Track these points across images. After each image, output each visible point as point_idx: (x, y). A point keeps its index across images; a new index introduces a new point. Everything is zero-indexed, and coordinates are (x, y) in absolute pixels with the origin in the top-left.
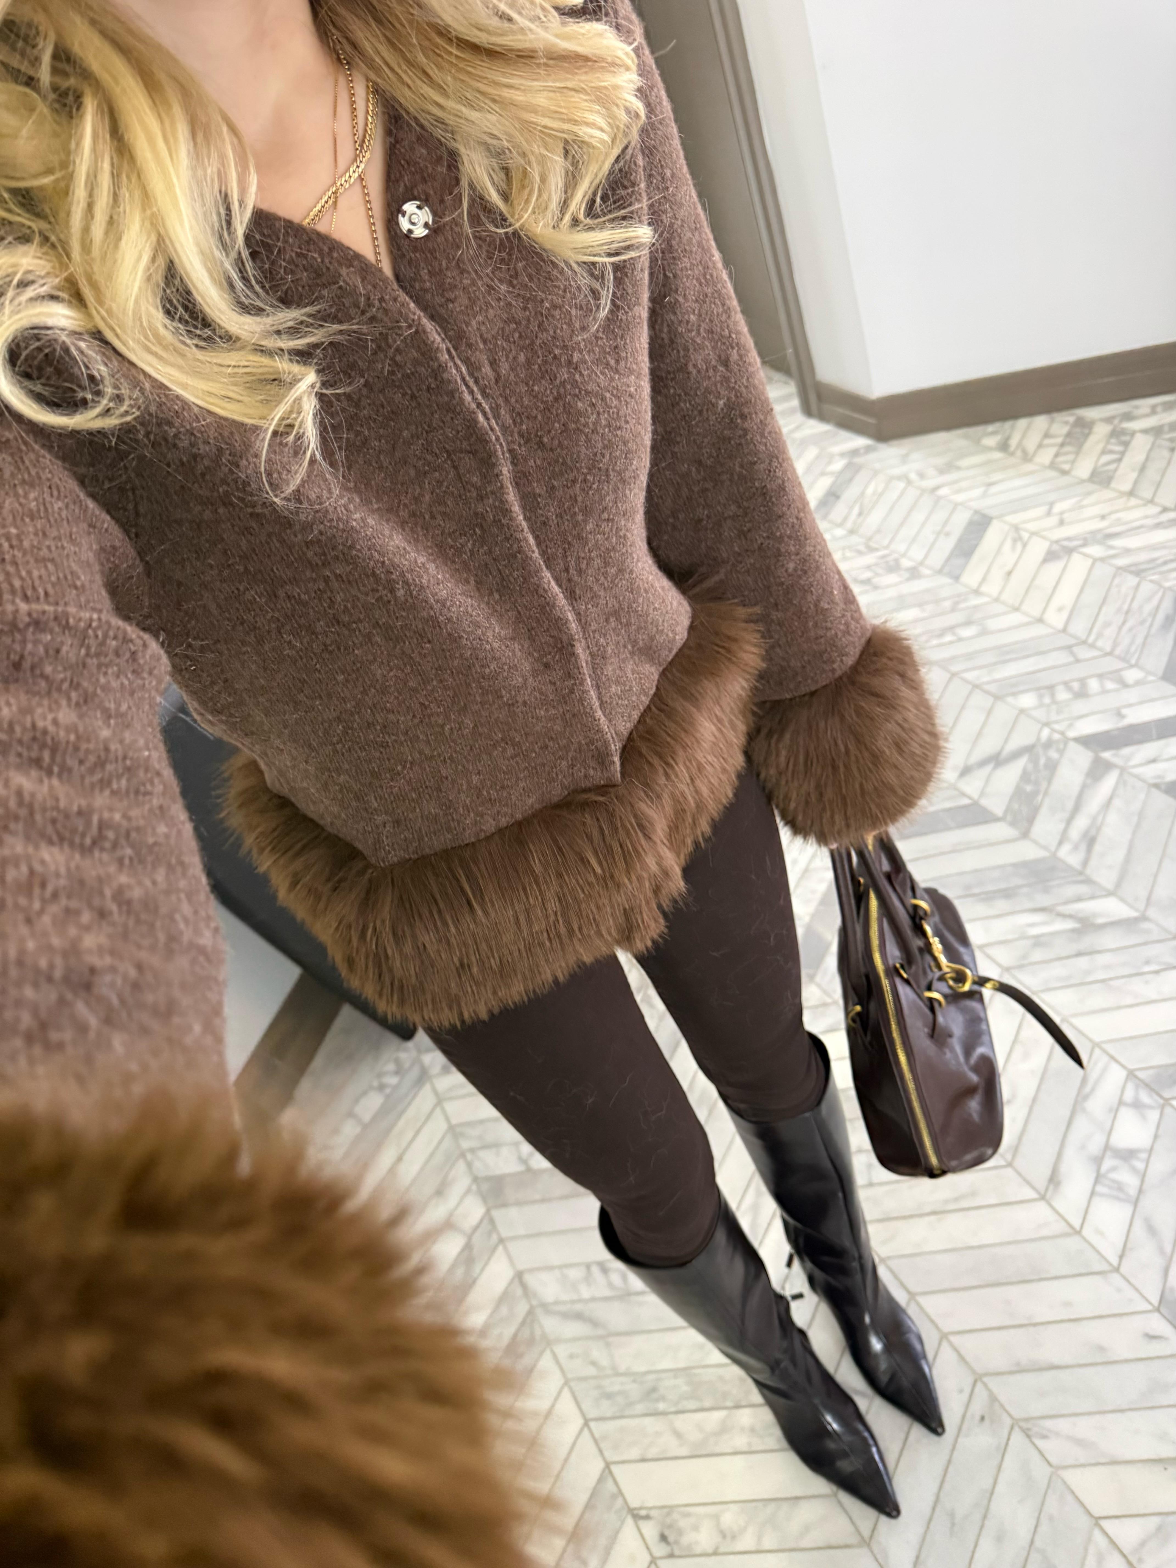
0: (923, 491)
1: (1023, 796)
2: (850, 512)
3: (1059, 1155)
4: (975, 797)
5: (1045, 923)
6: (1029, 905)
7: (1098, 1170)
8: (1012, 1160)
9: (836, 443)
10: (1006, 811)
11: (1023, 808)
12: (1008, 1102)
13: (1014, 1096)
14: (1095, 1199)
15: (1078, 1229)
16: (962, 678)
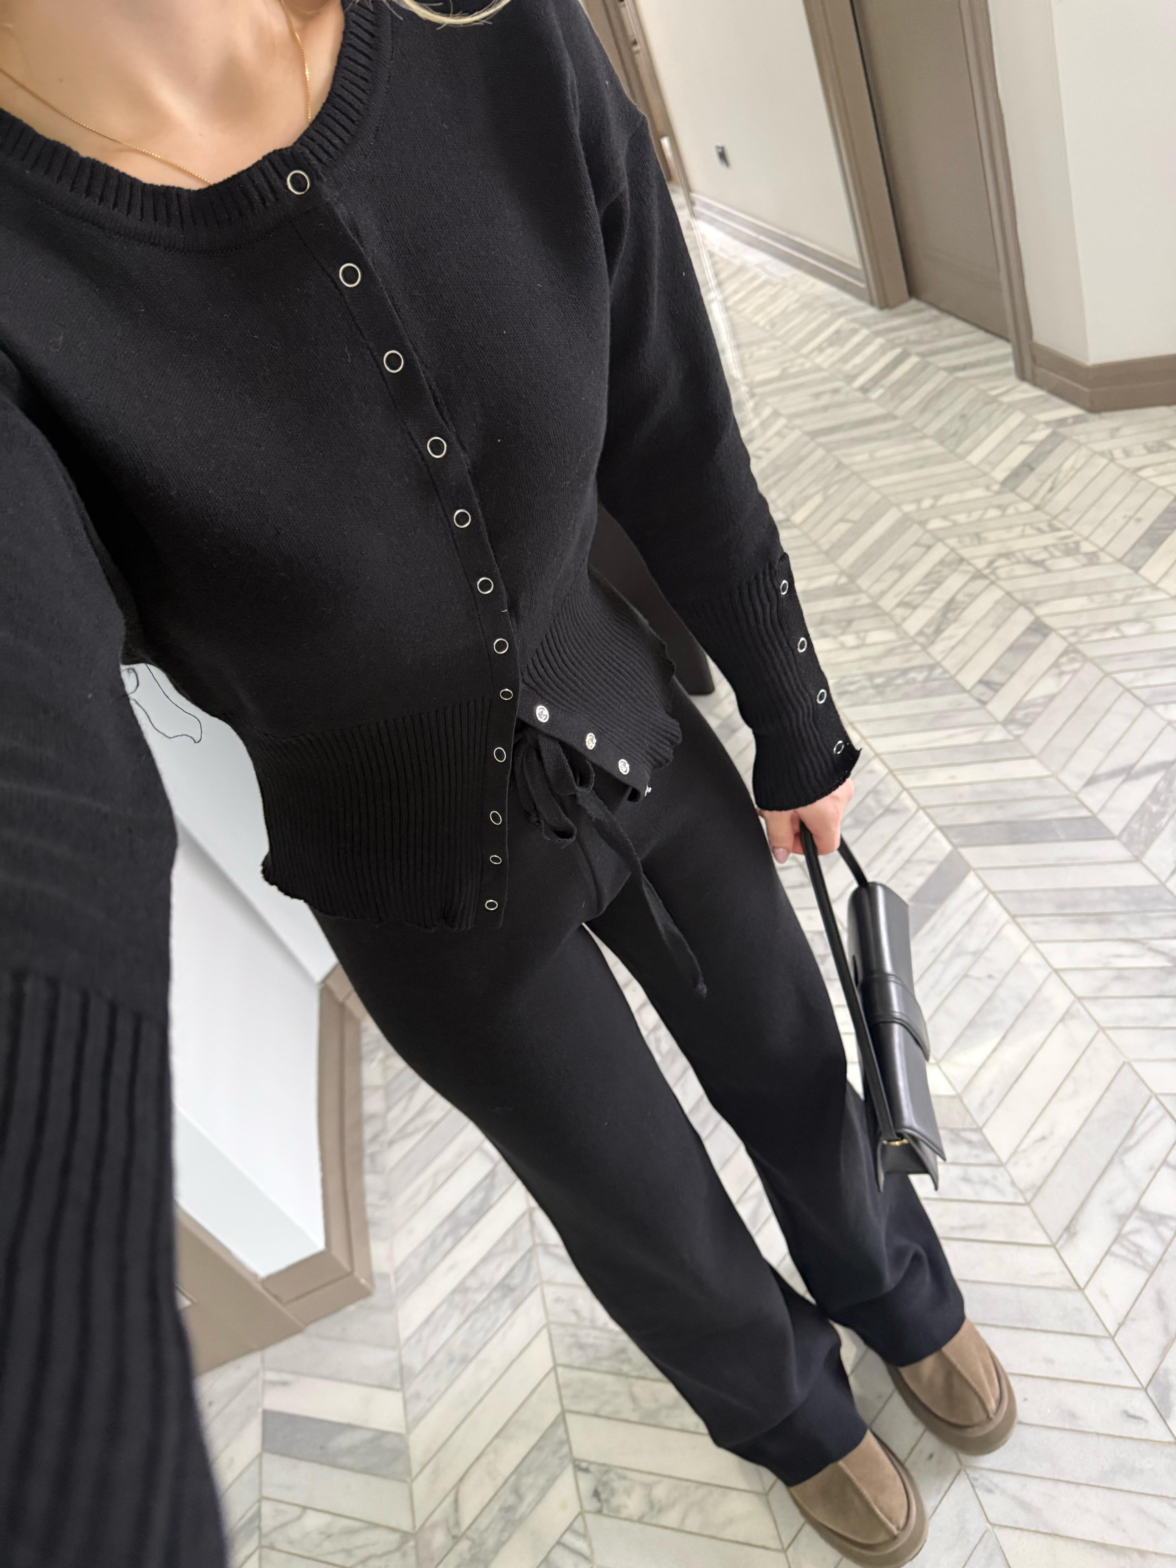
0: (1125, 469)
1: (1147, 816)
2: (1040, 487)
3: (1083, 1205)
4: (1095, 810)
5: (1133, 956)
6: (1122, 934)
7: (1120, 1230)
8: (1032, 1200)
9: (1044, 411)
10: (1124, 830)
11: (1144, 829)
12: (1043, 1138)
13: (1051, 1133)
14: (1109, 1259)
15: (1082, 1286)
16: (1115, 680)
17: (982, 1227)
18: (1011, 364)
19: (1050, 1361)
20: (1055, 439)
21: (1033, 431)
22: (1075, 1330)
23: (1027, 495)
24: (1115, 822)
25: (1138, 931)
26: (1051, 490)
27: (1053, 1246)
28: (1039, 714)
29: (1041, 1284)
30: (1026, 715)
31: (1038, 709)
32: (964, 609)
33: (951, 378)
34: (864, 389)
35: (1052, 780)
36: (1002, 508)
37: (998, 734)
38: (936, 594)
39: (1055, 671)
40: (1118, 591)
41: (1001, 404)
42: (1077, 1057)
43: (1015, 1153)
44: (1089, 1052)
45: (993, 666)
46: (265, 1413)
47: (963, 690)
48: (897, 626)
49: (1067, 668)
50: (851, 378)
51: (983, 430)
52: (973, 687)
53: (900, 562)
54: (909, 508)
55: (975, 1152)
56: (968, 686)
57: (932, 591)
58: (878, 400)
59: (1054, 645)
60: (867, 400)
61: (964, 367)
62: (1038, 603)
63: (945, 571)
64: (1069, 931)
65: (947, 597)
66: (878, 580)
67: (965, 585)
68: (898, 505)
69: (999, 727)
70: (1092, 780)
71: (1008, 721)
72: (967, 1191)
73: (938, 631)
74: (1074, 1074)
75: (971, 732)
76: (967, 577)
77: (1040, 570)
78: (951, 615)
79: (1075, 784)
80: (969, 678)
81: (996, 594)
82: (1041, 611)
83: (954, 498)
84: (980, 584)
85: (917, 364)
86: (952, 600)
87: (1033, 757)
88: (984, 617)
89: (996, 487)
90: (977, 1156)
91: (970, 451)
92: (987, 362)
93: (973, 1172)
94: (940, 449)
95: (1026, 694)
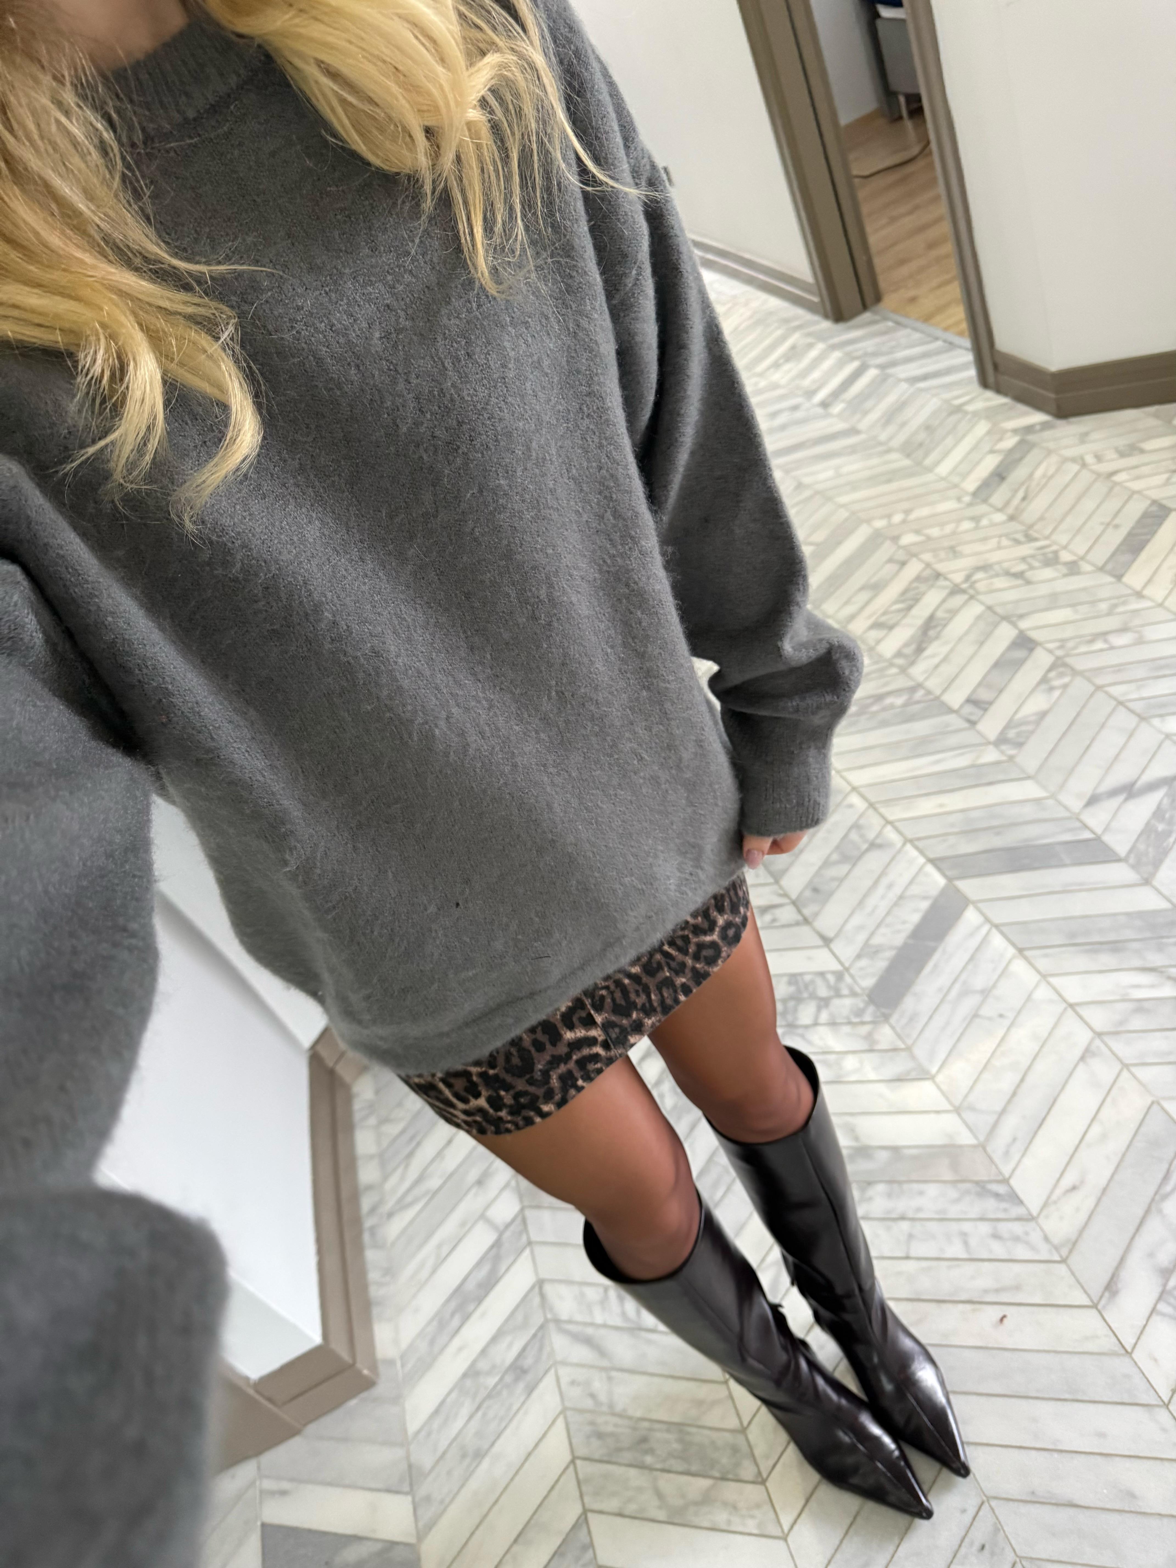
0: (1098, 475)
1: (1153, 836)
2: (1013, 496)
3: (1122, 1260)
4: (1099, 831)
5: (1152, 986)
6: (1138, 963)
7: (1165, 1285)
8: (1067, 1257)
9: (1009, 419)
10: (1130, 851)
11: (1151, 850)
12: (1074, 1188)
13: (1082, 1182)
14: (1155, 1318)
15: (1129, 1350)
16: (1106, 693)
17: (1017, 1288)
18: (972, 372)
19: (1102, 1435)
20: (1023, 448)
21: (1001, 439)
22: (1126, 1399)
23: (999, 505)
24: (1120, 844)
25: (1155, 959)
26: (1024, 499)
27: (1095, 1306)
28: (1032, 732)
29: (1086, 1350)
30: (1019, 734)
31: (1030, 728)
32: (945, 626)
33: (912, 390)
34: (825, 405)
35: (1051, 802)
36: (976, 519)
37: (991, 755)
38: (914, 611)
39: (1044, 687)
40: (1101, 600)
41: (966, 413)
42: (1101, 1098)
43: (1045, 1205)
44: (1114, 1091)
45: (979, 685)
46: (263, 1525)
47: (950, 711)
48: (871, 650)
49: (1056, 683)
50: (810, 394)
51: (949, 441)
52: (962, 706)
53: (874, 580)
54: (879, 524)
55: (1004, 1205)
56: (956, 706)
57: (910, 608)
58: (840, 415)
59: (1042, 659)
60: (827, 416)
61: (925, 377)
62: (1021, 616)
63: (923, 587)
64: (1082, 962)
65: (926, 613)
66: (847, 603)
67: (944, 601)
68: (868, 521)
69: (991, 747)
70: (1093, 800)
71: (1001, 740)
72: (998, 1250)
73: (920, 650)
74: (1101, 1115)
75: (962, 754)
76: (944, 594)
77: (1020, 582)
78: (932, 633)
79: (1076, 805)
80: (955, 698)
81: (976, 609)
82: (1024, 625)
83: (925, 512)
84: (959, 599)
85: (877, 376)
86: (931, 617)
87: (1028, 778)
88: (967, 633)
89: (967, 499)
90: (1005, 1210)
91: (937, 463)
92: (948, 371)
93: (1004, 1228)
94: (907, 462)
95: (1016, 713)
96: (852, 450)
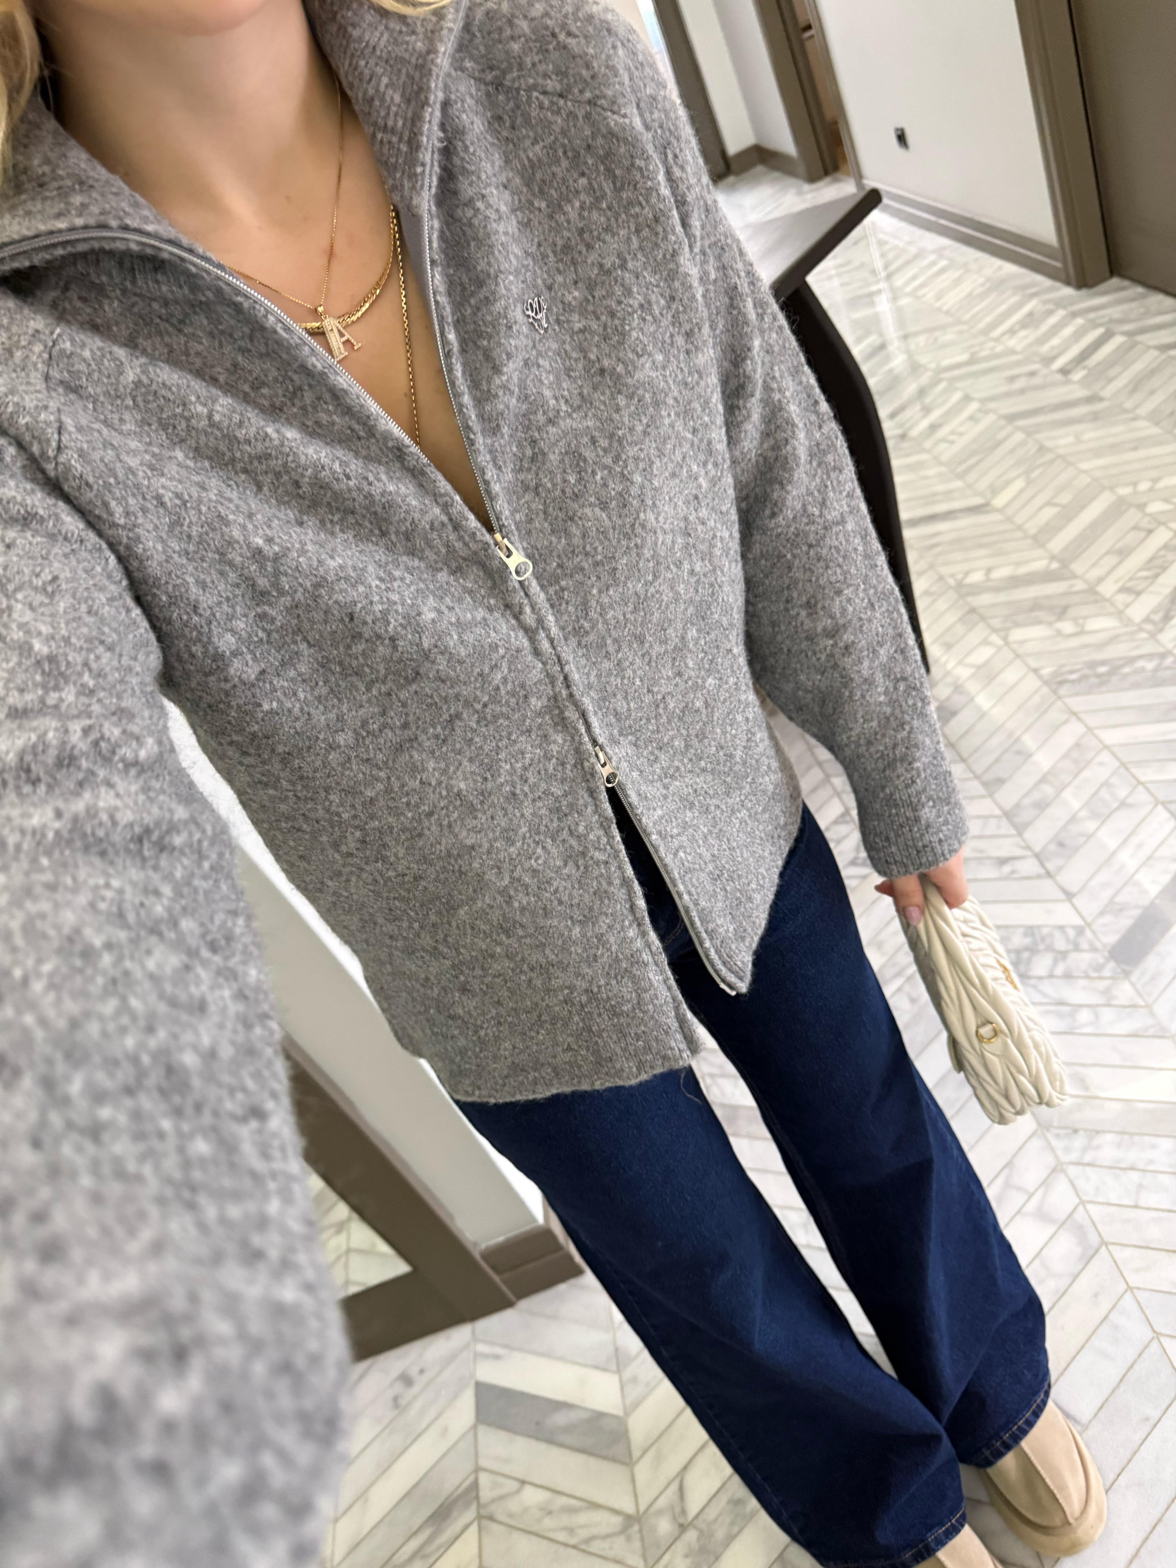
33: (1164, 356)
34: (1064, 371)
38: (1161, 580)
46: (478, 1384)
48: (1120, 613)
50: (1048, 360)
53: (1119, 545)
54: (1124, 491)
57: (1157, 576)
58: (1080, 382)
60: (1069, 382)
63: (1170, 556)
65: (1174, 583)
66: (1094, 565)
68: (1112, 489)
73: (1167, 618)
85: (1123, 343)
94: (1156, 430)
96: (1095, 417)
